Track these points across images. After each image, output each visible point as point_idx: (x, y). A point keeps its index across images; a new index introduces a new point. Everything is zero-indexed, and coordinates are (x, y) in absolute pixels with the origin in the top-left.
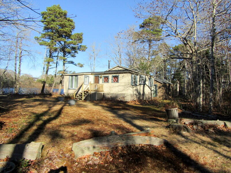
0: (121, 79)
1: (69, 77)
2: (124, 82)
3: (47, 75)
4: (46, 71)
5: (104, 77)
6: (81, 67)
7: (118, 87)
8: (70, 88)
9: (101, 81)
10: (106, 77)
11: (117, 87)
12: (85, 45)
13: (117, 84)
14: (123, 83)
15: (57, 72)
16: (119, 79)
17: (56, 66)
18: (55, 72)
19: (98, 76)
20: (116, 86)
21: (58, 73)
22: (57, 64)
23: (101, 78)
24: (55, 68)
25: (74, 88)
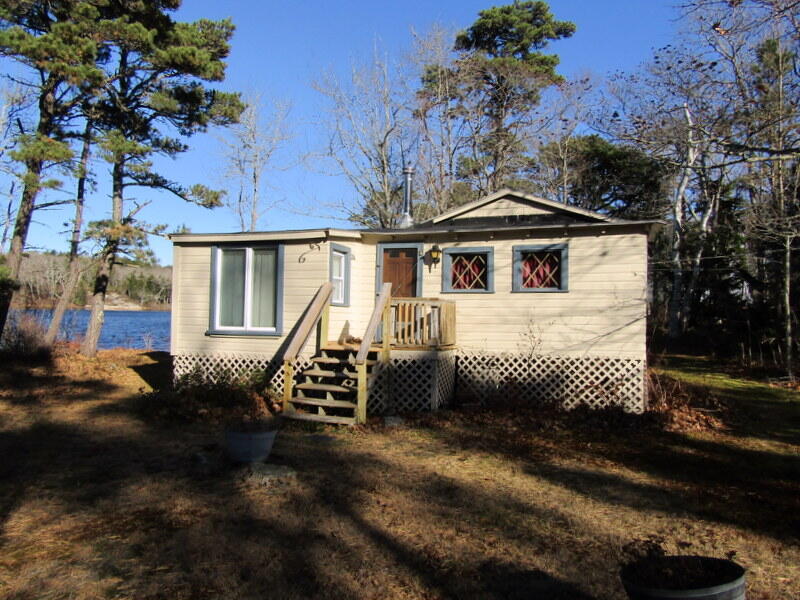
0: (587, 271)
1: (213, 257)
2: (608, 286)
3: (23, 243)
4: (18, 223)
5: (454, 256)
6: (211, 205)
7: (566, 319)
8: (218, 327)
9: (432, 280)
10: (469, 256)
11: (558, 320)
12: (232, 93)
13: (552, 301)
14: (602, 292)
15: (84, 228)
16: (572, 268)
17: (80, 195)
18: (72, 227)
19: (413, 253)
20: (550, 311)
21: (89, 235)
22: (87, 185)
23: (436, 261)
24: (73, 207)
25: (248, 327)
